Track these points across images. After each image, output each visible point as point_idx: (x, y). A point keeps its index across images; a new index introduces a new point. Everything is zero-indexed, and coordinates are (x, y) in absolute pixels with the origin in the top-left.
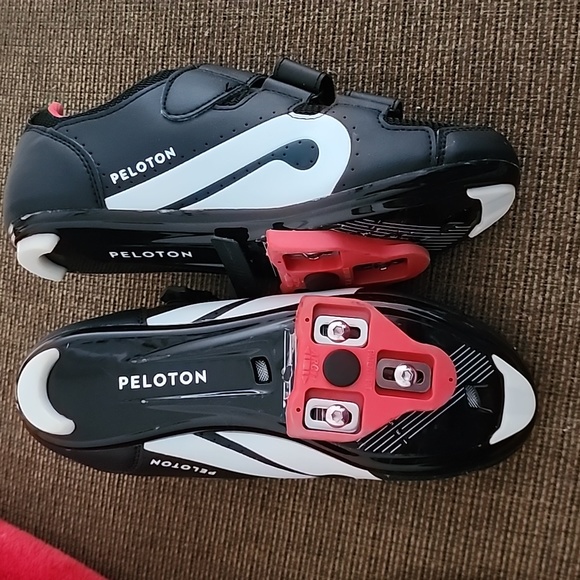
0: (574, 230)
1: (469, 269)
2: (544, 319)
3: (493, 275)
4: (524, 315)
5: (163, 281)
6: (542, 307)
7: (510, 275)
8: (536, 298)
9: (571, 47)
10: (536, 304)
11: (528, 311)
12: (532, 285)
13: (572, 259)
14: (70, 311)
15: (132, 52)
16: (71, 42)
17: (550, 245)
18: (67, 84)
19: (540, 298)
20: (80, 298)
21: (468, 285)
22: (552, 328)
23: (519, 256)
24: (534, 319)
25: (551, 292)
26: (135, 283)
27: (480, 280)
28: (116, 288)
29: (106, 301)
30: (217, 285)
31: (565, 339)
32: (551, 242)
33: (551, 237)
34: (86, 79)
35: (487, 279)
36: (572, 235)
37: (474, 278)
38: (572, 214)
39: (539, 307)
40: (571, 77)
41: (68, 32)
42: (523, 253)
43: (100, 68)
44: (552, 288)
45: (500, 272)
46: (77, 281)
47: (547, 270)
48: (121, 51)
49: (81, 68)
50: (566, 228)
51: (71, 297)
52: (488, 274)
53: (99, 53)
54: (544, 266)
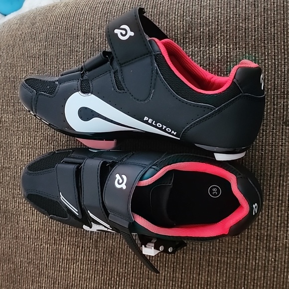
0: (268, 230)
1: (219, 249)
2: (256, 273)
3: (231, 252)
4: (247, 271)
5: (70, 254)
6: (255, 268)
7: (239, 252)
8: (252, 263)
9: (260, 144)
10: (252, 266)
11: (248, 269)
12: (249, 257)
13: (268, 244)
14: (25, 269)
15: (51, 143)
16: (22, 137)
17: (257, 237)
18: (20, 157)
19: (254, 263)
20: (29, 262)
21: (219, 256)
22: (261, 278)
23: (243, 242)
24: (251, 273)
25: (259, 260)
26: (56, 255)
27: (225, 254)
28: (47, 257)
29: (42, 264)
30: (96, 256)
31: (267, 283)
32: (258, 235)
33: (257, 233)
34: (30, 155)
35: (228, 254)
36: (267, 232)
37: (222, 253)
38: (266, 222)
39: (254, 267)
40: (262, 158)
41: (20, 132)
42: (244, 241)
43: (36, 150)
44: (259, 258)
45: (234, 250)
46: (28, 253)
47: (256, 249)
48: (46, 142)
49: (27, 150)
50: (264, 229)
51: (25, 261)
52: (228, 251)
53: (35, 143)
54: (255, 247)
